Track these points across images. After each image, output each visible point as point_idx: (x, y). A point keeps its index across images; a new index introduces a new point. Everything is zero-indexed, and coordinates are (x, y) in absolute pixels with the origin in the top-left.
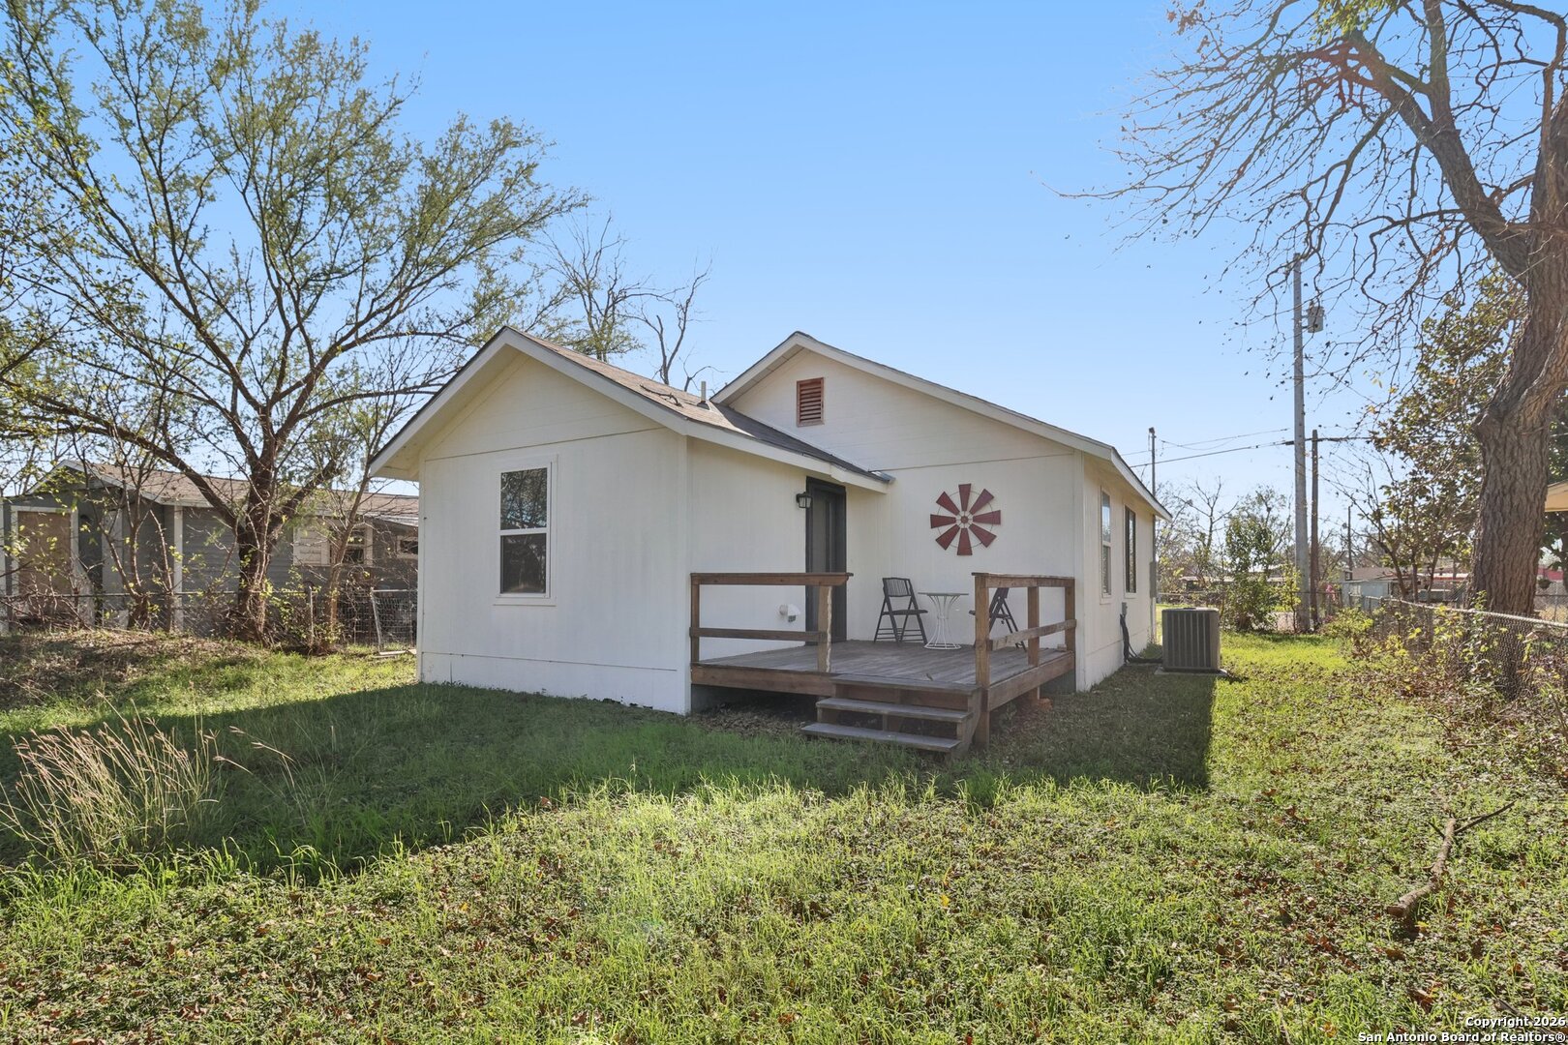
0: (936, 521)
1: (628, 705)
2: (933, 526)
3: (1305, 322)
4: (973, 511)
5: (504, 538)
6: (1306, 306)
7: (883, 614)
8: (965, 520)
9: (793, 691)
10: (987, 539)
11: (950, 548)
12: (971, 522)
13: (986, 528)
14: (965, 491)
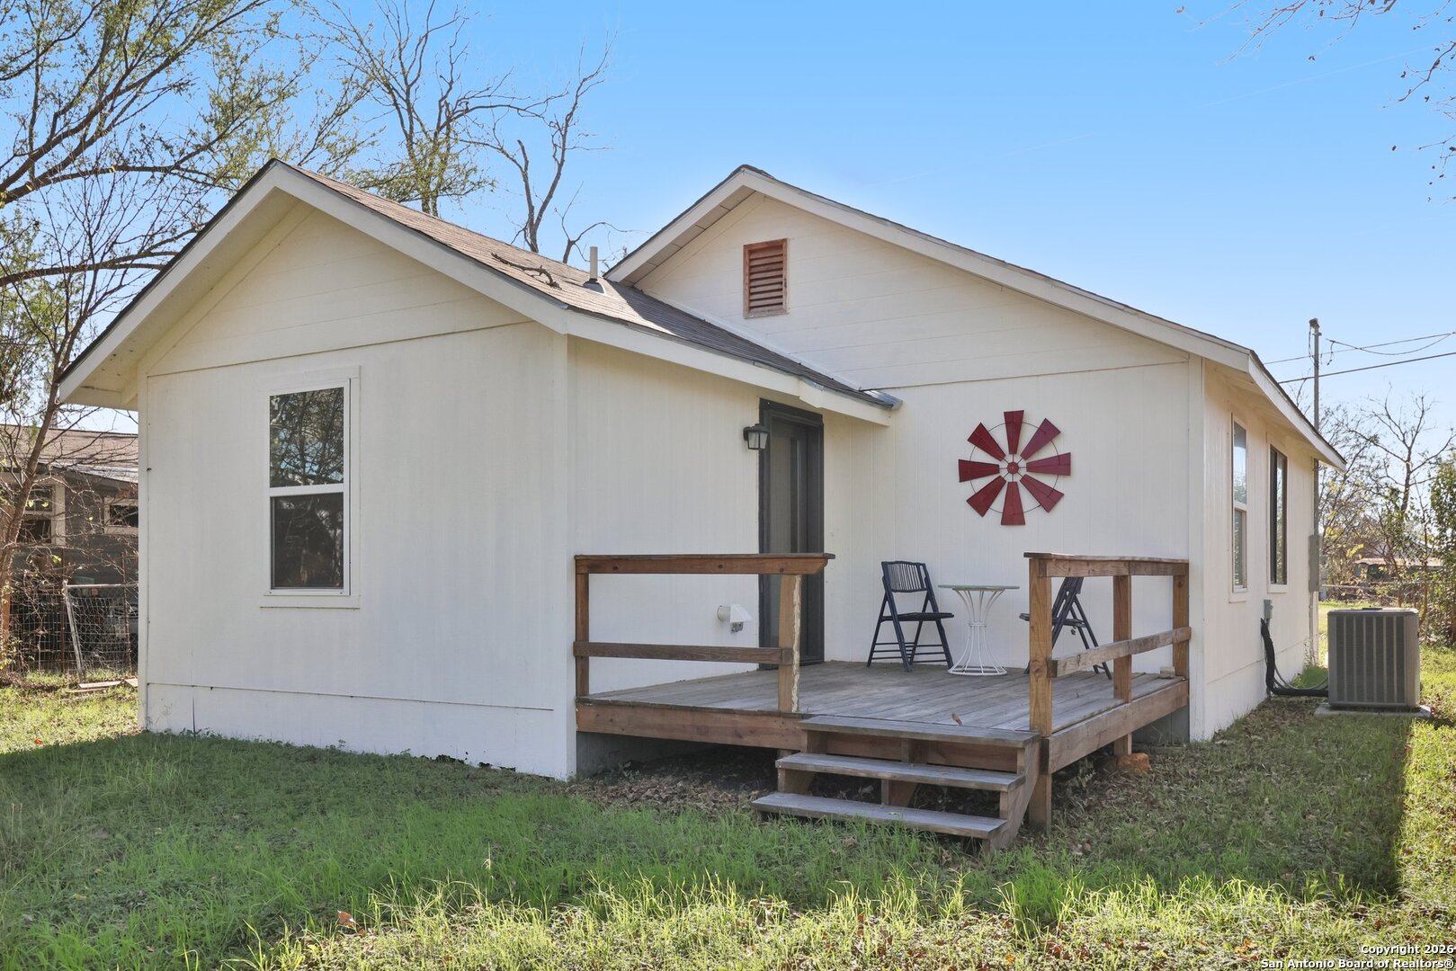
0: (968, 470)
1: (476, 765)
2: (963, 479)
4: (1026, 454)
5: (275, 501)
7: (882, 619)
8: (1013, 468)
9: (739, 742)
10: (1049, 499)
11: (989, 512)
12: (1023, 472)
13: (1048, 480)
14: (1014, 421)
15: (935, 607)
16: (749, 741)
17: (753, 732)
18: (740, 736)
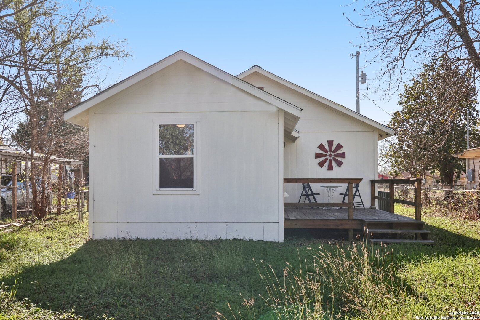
0: (318, 156)
1: (248, 240)
2: (316, 158)
3: (360, 79)
4: (334, 152)
5: (161, 160)
6: (360, 73)
7: (302, 195)
8: (330, 155)
9: (338, 228)
10: (340, 164)
11: (324, 167)
12: (333, 156)
13: (339, 159)
14: (330, 143)
15: (312, 192)
16: (341, 227)
17: (342, 225)
18: (338, 226)
